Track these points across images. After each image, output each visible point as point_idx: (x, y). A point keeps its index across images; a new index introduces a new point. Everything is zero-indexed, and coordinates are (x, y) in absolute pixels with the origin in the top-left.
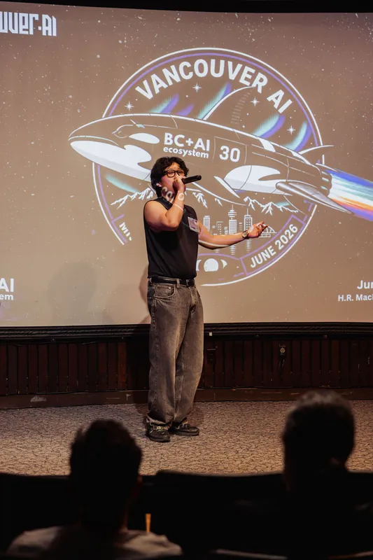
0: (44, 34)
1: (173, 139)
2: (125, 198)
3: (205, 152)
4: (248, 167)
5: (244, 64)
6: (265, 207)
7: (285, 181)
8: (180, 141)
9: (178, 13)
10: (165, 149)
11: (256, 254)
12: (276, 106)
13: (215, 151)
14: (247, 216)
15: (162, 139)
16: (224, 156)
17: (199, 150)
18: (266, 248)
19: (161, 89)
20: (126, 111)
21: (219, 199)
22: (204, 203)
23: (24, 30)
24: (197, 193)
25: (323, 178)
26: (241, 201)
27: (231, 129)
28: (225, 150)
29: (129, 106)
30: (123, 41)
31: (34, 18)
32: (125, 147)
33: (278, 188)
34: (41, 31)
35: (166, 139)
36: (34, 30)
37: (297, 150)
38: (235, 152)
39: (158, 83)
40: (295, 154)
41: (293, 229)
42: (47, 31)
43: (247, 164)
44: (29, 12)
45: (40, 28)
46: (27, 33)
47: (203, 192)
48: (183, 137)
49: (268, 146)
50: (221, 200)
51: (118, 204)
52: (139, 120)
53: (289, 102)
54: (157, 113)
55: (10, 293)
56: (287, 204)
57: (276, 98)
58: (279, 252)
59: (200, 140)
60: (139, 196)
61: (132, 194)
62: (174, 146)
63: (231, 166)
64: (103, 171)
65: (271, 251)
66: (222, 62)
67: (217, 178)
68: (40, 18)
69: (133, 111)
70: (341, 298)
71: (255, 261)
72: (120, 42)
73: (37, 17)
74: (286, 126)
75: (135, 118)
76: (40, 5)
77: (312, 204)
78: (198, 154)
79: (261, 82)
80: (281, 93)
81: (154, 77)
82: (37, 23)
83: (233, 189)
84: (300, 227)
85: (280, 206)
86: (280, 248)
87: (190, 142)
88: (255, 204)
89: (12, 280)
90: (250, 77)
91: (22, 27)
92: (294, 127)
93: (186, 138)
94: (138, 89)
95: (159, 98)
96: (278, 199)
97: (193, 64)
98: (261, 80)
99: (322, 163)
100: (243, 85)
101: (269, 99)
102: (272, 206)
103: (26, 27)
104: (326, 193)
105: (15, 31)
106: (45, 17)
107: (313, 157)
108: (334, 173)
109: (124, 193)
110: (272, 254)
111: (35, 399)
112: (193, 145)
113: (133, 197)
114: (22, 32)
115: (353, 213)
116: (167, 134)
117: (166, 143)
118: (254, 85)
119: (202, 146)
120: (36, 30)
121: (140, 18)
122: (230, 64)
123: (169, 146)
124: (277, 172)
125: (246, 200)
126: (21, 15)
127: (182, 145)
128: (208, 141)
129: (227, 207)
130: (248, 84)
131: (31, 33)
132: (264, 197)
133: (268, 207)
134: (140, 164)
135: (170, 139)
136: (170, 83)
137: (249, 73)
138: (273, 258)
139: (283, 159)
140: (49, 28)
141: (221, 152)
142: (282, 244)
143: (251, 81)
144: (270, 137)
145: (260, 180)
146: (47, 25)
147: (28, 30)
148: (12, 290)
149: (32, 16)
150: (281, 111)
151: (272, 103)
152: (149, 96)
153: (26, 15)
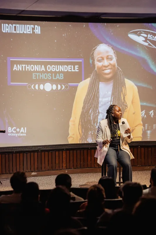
0: (36, 33)
9: (84, 23)
23: (29, 32)
30: (64, 35)
31: (32, 27)
34: (35, 32)
36: (32, 32)
42: (37, 32)
45: (34, 31)
46: (29, 33)
55: (25, 133)
68: (34, 26)
72: (63, 35)
73: (33, 26)
76: (34, 22)
82: (33, 29)
89: (26, 128)
91: (28, 30)
105: (25, 32)
106: (36, 26)
111: (33, 174)
114: (28, 33)
120: (33, 31)
121: (70, 26)
126: (28, 26)
131: (31, 33)
140: (38, 31)
146: (37, 29)
147: (30, 32)
148: (25, 132)
149: (31, 26)
153: (29, 26)
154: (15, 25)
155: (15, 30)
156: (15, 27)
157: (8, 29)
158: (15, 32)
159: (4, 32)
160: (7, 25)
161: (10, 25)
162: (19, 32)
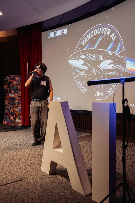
1: (89, 56)
2: (79, 74)
3: (95, 58)
4: (105, 61)
5: (105, 27)
6: (109, 74)
7: (114, 64)
8: (90, 56)
10: (87, 59)
11: (108, 90)
12: (112, 39)
13: (98, 57)
14: (105, 77)
15: (86, 56)
16: (100, 58)
17: (94, 58)
18: (110, 88)
19: (87, 41)
20: (79, 50)
21: (99, 72)
22: (95, 74)
24: (94, 71)
25: (124, 62)
26: (103, 72)
27: (101, 50)
28: (100, 57)
29: (80, 48)
32: (79, 60)
33: (113, 67)
35: (87, 56)
36: (63, 34)
37: (117, 53)
38: (102, 57)
39: (86, 40)
40: (117, 54)
42: (65, 33)
43: (105, 60)
44: (62, 29)
46: (61, 34)
47: (95, 71)
48: (91, 54)
49: (110, 53)
50: (99, 73)
51: (78, 76)
52: (82, 52)
53: (116, 36)
54: (85, 49)
55: (59, 100)
56: (115, 72)
58: (114, 89)
59: (94, 55)
60: (82, 73)
61: (80, 73)
62: (89, 58)
63: (101, 61)
64: (75, 67)
65: (111, 89)
66: (100, 28)
67: (98, 66)
69: (81, 49)
70: (131, 106)
71: (108, 92)
72: (79, 30)
73: (63, 30)
74: (114, 45)
75: (81, 51)
76: (64, 26)
77: (121, 71)
78: (94, 59)
80: (114, 34)
81: (85, 38)
82: (63, 31)
83: (102, 69)
85: (113, 73)
86: (114, 87)
87: (92, 56)
88: (107, 73)
90: (106, 31)
92: (117, 45)
93: (91, 55)
94: (82, 43)
95: (86, 44)
97: (93, 32)
98: (109, 31)
99: (124, 56)
100: (105, 34)
101: (111, 37)
102: (112, 73)
103: (61, 33)
104: (125, 67)
105: (59, 35)
106: (65, 29)
107: (121, 54)
108: (127, 59)
109: (79, 73)
110: (112, 90)
112: (93, 57)
113: (81, 74)
114: (60, 35)
115: (133, 74)
116: (87, 54)
117: (87, 57)
118: (107, 34)
119: (95, 56)
121: (83, 22)
122: (102, 28)
123: (87, 58)
124: (112, 61)
125: (105, 72)
126: (61, 30)
127: (90, 57)
128: (96, 55)
129: (101, 74)
130: (106, 33)
132: (109, 71)
134: (82, 64)
135: (88, 56)
136: (88, 39)
137: (106, 30)
138: (112, 91)
139: (114, 57)
141: (99, 57)
142: (114, 86)
144: (111, 50)
145: (108, 65)
146: (65, 31)
150: (113, 40)
151: (112, 38)
152: (84, 44)
154: (54, 32)
155: (54, 35)
156: (54, 33)
157: (51, 36)
158: (54, 36)
159: (48, 38)
160: (50, 33)
161: (52, 33)
162: (56, 36)
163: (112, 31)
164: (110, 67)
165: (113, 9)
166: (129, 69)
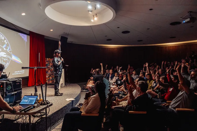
14: (2, 61)
25: (11, 55)
26: (1, 58)
37: (8, 50)
41: (8, 63)
43: (2, 52)
49: (5, 49)
53: (7, 42)
57: (5, 41)
70: (13, 74)
77: (10, 59)
79: (3, 38)
83: (1, 56)
84: (9, 63)
86: (6, 66)
92: (8, 47)
96: (6, 58)
104: (12, 58)
107: (10, 52)
124: (6, 54)
132: (4, 58)
133: (5, 59)
139: (7, 52)
143: (2, 38)
150: (6, 43)
163: (5, 39)
164: (5, 56)
165: (3, 28)
166: (13, 59)
